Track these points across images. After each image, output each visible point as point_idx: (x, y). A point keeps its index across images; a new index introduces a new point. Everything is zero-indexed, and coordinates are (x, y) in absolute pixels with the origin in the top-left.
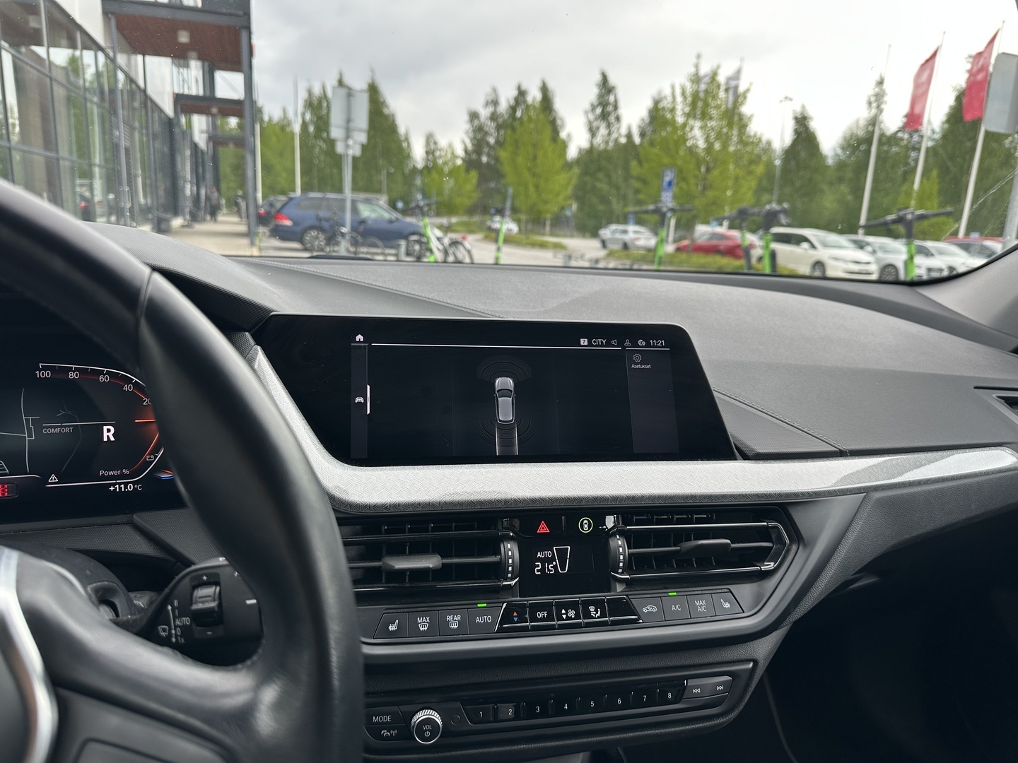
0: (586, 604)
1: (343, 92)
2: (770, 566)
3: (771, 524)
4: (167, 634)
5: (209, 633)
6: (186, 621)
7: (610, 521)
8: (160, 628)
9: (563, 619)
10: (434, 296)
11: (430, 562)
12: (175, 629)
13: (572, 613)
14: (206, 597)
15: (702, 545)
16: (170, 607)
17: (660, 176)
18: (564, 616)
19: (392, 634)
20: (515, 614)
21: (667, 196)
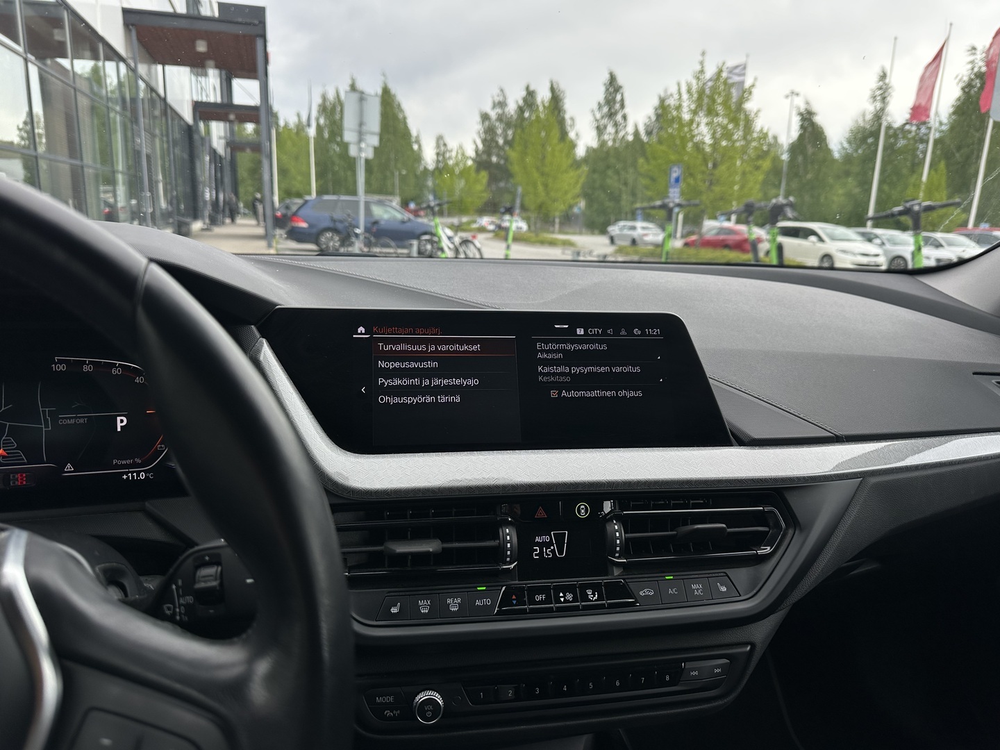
0: (584, 587)
1: (355, 96)
2: (768, 550)
3: (766, 509)
4: (171, 612)
5: (211, 611)
6: (190, 599)
7: (607, 506)
8: (165, 607)
9: (561, 602)
10: (435, 289)
11: (430, 546)
12: (179, 608)
13: (569, 597)
14: (208, 576)
15: (698, 529)
16: (174, 587)
17: (667, 173)
18: (562, 599)
19: (394, 617)
20: (514, 597)
21: (674, 192)
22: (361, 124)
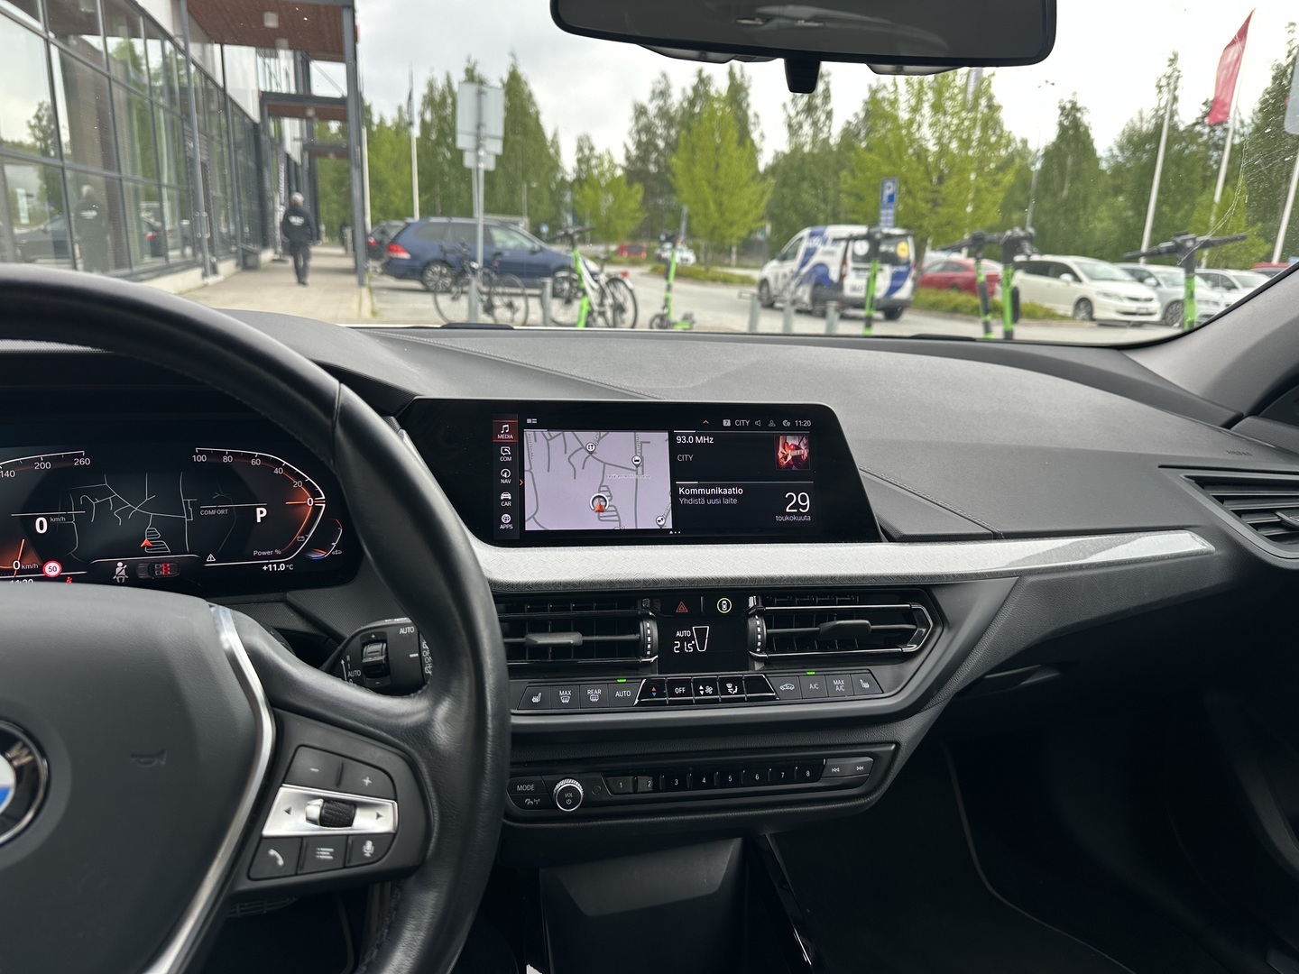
0: (724, 681)
1: (472, 88)
2: (914, 648)
3: (914, 607)
5: (378, 683)
6: (358, 673)
7: (752, 601)
9: (701, 695)
10: (577, 372)
11: (572, 638)
13: (709, 690)
14: (374, 652)
15: (839, 625)
16: (343, 662)
17: (878, 189)
18: (702, 692)
19: (535, 706)
20: (654, 689)
21: (887, 215)
22: (479, 126)
